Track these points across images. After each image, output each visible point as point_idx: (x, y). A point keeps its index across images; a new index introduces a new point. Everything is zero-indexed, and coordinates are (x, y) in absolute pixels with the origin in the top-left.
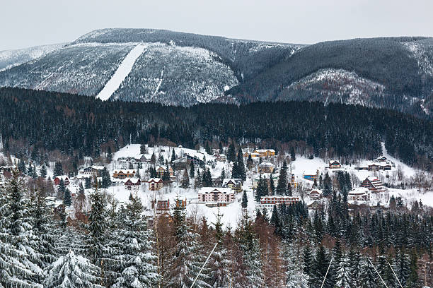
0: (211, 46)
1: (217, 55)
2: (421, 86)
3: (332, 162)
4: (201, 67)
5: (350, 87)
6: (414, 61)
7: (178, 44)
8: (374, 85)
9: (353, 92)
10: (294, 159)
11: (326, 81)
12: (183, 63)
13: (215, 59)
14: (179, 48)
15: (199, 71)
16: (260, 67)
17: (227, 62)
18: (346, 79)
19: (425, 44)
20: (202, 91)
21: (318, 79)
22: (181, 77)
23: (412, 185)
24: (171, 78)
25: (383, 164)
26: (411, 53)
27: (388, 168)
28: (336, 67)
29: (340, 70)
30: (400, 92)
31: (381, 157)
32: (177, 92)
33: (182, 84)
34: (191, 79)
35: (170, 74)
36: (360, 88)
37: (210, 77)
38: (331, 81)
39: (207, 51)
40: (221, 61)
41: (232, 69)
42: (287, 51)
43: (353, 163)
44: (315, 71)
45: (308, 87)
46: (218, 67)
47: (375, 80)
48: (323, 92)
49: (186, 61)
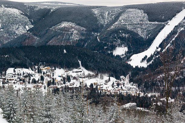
0: (19, 8)
1: (22, 12)
2: (98, 29)
3: (66, 70)
4: (16, 18)
5: (73, 30)
6: (96, 18)
7: (5, 7)
8: (82, 28)
9: (74, 32)
10: (55, 69)
11: (65, 27)
12: (9, 16)
13: (22, 14)
14: (6, 8)
15: (16, 20)
16: (39, 17)
17: (26, 15)
18: (71, 26)
19: (100, 10)
20: (18, 29)
21: (62, 26)
22: (9, 23)
23: (87, 77)
24: (5, 23)
25: (80, 70)
26: (95, 15)
27: (81, 71)
28: (68, 21)
29: (69, 23)
30: (91, 31)
31: (79, 68)
32: (8, 29)
33: (9, 26)
34: (13, 23)
35: (4, 21)
36: (77, 30)
37: (20, 22)
38: (66, 28)
39: (18, 10)
40: (23, 15)
41: (28, 18)
42: (49, 10)
43: (72, 70)
44: (60, 22)
45: (58, 30)
46: (23, 18)
47: (82, 26)
48: (64, 32)
49: (10, 15)
